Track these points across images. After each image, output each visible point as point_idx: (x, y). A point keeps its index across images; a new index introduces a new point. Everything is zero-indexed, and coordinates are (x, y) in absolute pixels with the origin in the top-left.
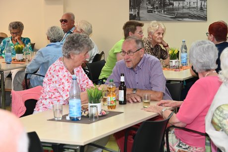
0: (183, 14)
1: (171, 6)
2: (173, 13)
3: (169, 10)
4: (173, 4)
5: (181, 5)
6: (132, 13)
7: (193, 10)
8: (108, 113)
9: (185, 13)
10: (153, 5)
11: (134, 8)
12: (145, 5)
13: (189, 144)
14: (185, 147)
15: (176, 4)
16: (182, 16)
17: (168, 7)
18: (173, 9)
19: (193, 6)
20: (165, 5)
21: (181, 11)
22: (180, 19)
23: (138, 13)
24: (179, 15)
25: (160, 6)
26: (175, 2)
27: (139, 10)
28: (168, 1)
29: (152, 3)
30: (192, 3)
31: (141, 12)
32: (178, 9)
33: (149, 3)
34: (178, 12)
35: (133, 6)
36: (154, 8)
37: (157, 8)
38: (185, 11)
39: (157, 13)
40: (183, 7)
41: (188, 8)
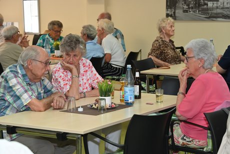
0: (217, 14)
1: (206, 6)
2: (207, 13)
3: (203, 10)
4: (207, 5)
5: (215, 5)
6: (169, 12)
7: (226, 10)
8: (117, 106)
9: (219, 13)
10: (188, 5)
11: (171, 8)
12: (181, 5)
13: (192, 138)
14: (189, 140)
15: (210, 4)
16: (215, 15)
17: (202, 7)
18: (207, 9)
19: (227, 6)
20: (200, 5)
21: (215, 11)
22: (214, 19)
23: (174, 13)
24: (213, 15)
25: (195, 6)
26: (209, 3)
27: (175, 10)
28: (202, 1)
29: (187, 3)
30: (225, 4)
31: (177, 11)
32: (212, 9)
33: (185, 3)
34: (212, 12)
35: (169, 6)
36: (189, 8)
37: (192, 8)
38: (219, 11)
39: (192, 12)
40: (217, 8)
41: (222, 8)
